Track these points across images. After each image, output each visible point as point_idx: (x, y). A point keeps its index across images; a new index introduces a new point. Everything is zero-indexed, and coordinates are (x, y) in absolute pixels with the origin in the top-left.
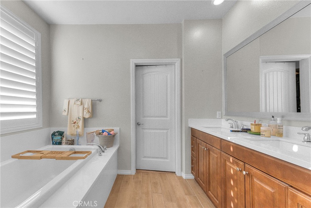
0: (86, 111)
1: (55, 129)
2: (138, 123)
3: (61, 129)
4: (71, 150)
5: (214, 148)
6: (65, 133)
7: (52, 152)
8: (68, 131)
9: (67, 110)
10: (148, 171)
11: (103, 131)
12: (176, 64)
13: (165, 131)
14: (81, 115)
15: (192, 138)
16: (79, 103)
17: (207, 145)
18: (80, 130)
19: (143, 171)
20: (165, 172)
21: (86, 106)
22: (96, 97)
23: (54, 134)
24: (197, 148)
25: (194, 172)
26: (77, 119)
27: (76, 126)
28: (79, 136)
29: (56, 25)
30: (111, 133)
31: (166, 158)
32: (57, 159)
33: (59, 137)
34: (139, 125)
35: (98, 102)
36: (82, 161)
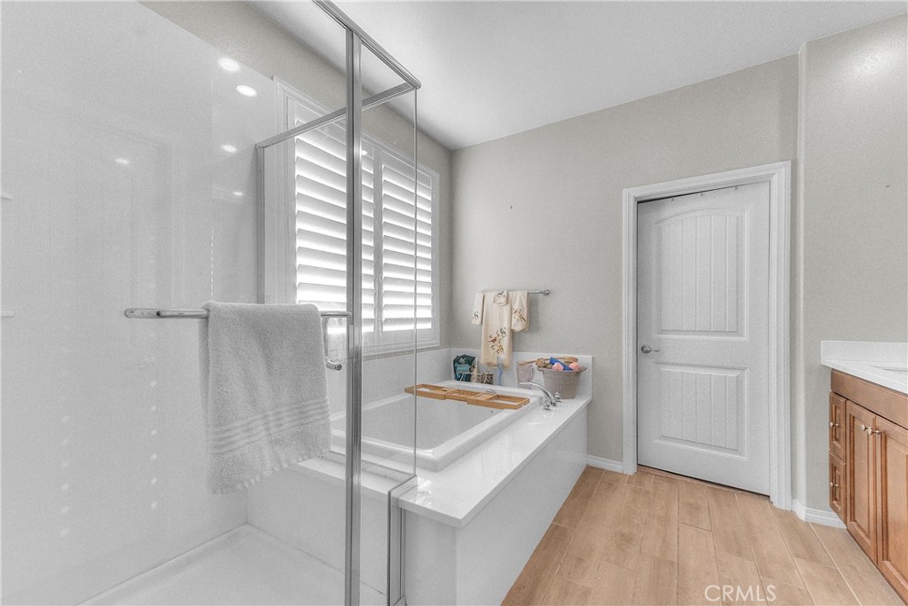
0: (516, 317)
1: (460, 351)
2: (642, 349)
3: (469, 352)
4: (488, 392)
5: (897, 428)
6: (476, 359)
7: (459, 391)
8: (483, 356)
9: (480, 315)
10: (675, 477)
11: (552, 361)
12: (775, 179)
13: (733, 374)
14: (506, 325)
15: (832, 401)
16: (503, 300)
17: (878, 418)
18: (504, 356)
19: (656, 472)
20: (731, 490)
21: (516, 306)
22: (537, 285)
23: (457, 361)
24: (848, 432)
25: (840, 505)
26: (499, 333)
27: (497, 348)
28: (502, 367)
29: (461, 149)
30: (571, 366)
31: (735, 451)
32: (470, 402)
33: (467, 367)
34: (647, 352)
35: (541, 296)
36: (513, 411)
